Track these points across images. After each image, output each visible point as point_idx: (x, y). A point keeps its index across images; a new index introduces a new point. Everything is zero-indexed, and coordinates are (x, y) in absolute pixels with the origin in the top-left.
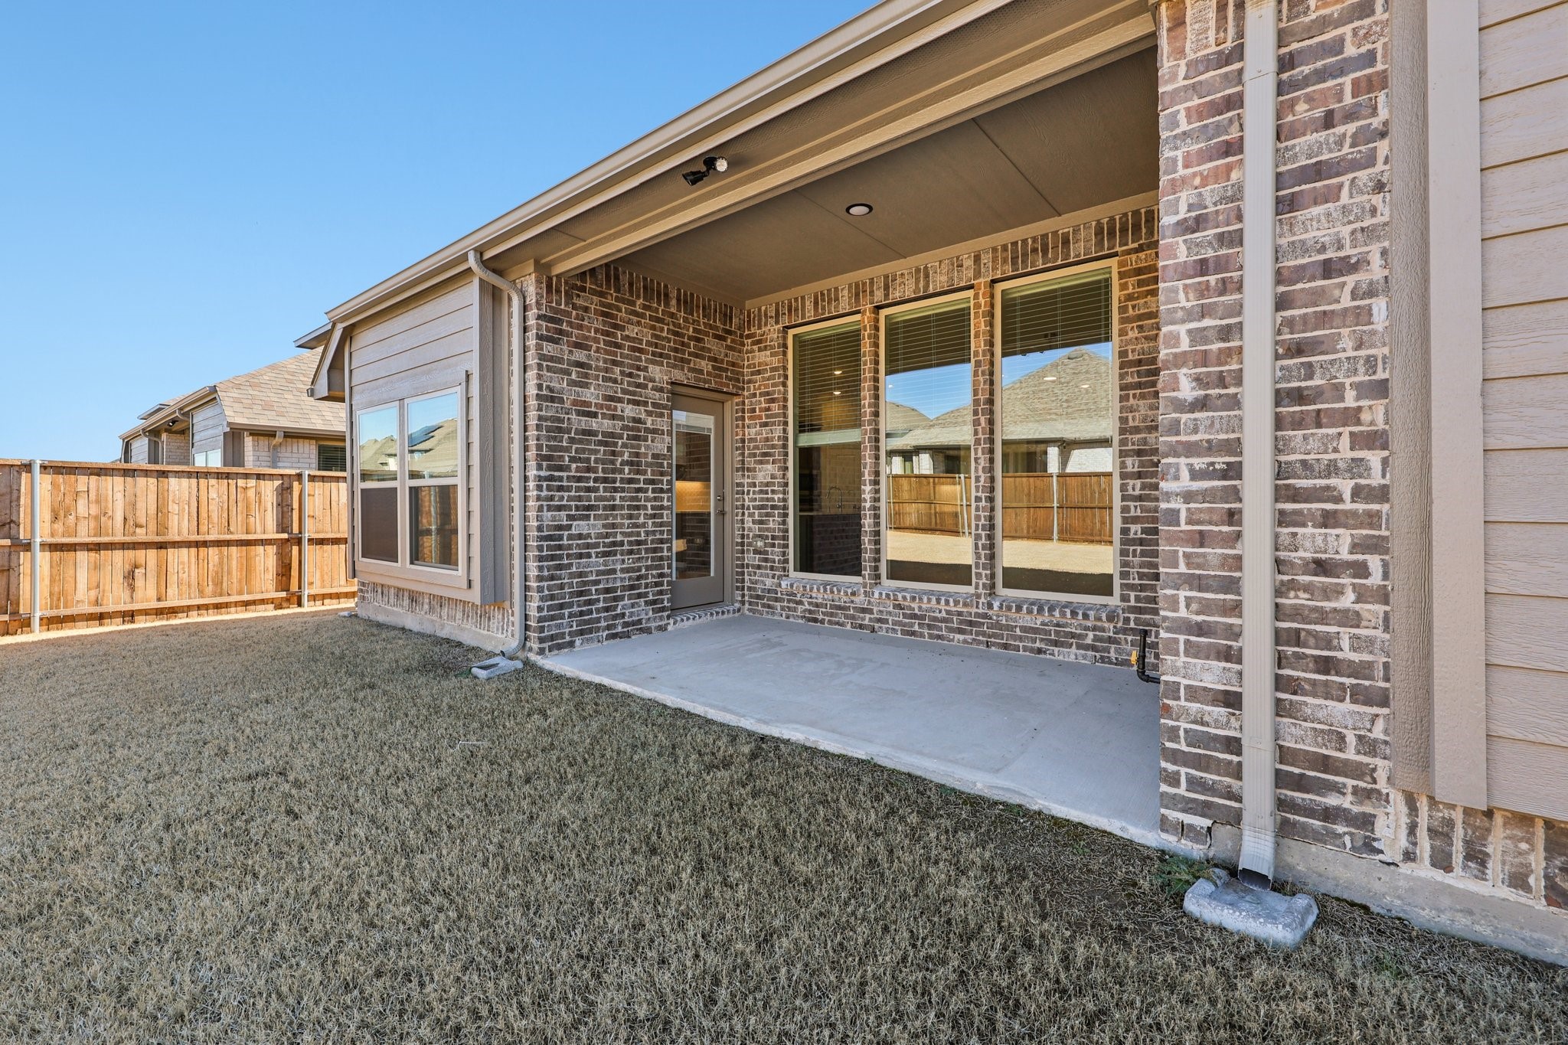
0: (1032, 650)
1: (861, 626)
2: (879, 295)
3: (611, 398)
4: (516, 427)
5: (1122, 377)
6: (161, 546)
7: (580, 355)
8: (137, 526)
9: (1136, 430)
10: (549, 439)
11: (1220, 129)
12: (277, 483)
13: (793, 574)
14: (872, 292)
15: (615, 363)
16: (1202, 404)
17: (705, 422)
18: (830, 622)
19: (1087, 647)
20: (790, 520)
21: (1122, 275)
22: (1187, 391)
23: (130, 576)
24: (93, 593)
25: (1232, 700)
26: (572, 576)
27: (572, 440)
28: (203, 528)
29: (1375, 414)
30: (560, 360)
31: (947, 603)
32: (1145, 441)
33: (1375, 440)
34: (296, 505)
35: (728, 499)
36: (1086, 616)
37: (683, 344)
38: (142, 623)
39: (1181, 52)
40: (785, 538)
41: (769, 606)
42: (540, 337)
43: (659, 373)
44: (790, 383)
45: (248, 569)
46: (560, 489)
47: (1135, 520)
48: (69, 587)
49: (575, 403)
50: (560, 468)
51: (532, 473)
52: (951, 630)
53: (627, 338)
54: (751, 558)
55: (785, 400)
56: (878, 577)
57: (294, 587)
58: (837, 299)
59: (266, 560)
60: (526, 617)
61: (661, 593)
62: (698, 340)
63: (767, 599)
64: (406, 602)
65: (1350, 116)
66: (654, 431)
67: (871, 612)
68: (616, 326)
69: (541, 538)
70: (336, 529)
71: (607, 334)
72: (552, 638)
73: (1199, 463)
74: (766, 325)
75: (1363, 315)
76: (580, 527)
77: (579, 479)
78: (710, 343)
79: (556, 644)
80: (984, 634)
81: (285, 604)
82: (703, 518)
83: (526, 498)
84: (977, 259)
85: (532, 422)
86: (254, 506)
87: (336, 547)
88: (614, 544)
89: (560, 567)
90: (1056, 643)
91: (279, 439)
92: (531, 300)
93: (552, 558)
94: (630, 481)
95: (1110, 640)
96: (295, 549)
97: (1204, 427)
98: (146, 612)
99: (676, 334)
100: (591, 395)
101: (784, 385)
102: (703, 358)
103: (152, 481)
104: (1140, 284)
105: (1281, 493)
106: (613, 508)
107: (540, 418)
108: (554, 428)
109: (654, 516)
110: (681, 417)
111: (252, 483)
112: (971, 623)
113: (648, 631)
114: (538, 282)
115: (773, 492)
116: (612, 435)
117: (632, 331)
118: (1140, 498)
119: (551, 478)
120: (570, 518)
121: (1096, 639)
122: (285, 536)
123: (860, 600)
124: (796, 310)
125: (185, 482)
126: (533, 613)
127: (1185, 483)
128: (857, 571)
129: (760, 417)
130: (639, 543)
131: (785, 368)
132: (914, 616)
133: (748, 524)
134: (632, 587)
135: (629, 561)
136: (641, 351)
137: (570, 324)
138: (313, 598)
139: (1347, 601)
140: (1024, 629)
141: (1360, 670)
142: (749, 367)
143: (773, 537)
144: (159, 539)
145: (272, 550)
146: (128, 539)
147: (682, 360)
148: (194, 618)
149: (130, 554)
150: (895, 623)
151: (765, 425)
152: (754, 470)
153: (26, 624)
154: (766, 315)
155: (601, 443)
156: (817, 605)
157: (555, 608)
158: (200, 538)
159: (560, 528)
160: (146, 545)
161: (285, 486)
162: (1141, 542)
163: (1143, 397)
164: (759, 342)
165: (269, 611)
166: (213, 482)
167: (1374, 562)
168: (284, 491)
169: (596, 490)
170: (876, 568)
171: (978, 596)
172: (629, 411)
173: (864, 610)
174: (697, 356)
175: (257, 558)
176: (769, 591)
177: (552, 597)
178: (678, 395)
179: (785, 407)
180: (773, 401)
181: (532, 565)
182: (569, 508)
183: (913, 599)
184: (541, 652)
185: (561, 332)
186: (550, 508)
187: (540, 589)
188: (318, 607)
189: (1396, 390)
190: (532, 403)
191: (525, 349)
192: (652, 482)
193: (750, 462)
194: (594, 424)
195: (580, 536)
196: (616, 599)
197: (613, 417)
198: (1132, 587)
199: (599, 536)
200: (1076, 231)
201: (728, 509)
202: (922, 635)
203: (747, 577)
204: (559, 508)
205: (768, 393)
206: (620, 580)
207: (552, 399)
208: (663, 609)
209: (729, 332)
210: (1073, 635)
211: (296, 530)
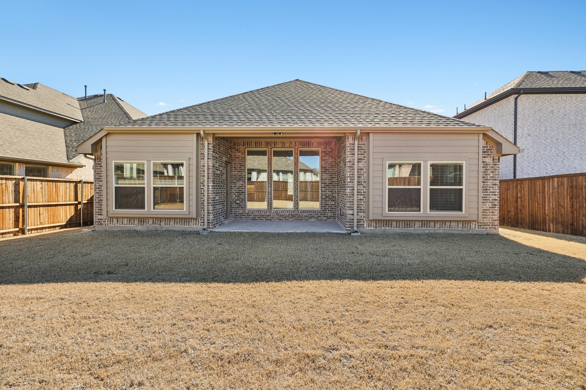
0: (306, 220)
1: (268, 220)
5: (321, 170)
7: (216, 155)
9: (324, 179)
10: (213, 176)
11: (352, 152)
12: (14, 182)
13: (246, 209)
14: (271, 144)
15: (220, 157)
16: (350, 182)
18: (259, 219)
19: (315, 218)
20: (246, 196)
21: (321, 152)
22: (349, 180)
25: (353, 215)
26: (216, 210)
27: (216, 176)
29: (365, 184)
31: (289, 212)
32: (325, 181)
33: (364, 187)
34: (21, 192)
36: (316, 212)
39: (348, 142)
40: (245, 200)
41: (241, 217)
43: (224, 159)
45: (4, 219)
47: (323, 195)
49: (216, 167)
50: (215, 183)
51: (210, 185)
52: (289, 218)
53: (221, 151)
54: (235, 206)
55: (245, 166)
56: (271, 208)
57: (21, 226)
58: (261, 144)
59: (10, 214)
60: (208, 220)
61: (224, 214)
62: (228, 150)
65: (363, 155)
66: (223, 173)
67: (270, 216)
68: (220, 148)
70: (36, 201)
72: (214, 225)
73: (350, 188)
74: (240, 146)
75: (364, 175)
76: (216, 198)
77: (216, 186)
80: (296, 218)
81: (17, 234)
84: (295, 143)
85: (211, 172)
86: (5, 192)
87: (36, 209)
90: (310, 218)
92: (210, 142)
95: (320, 216)
96: (21, 210)
97: (350, 185)
101: (245, 162)
104: (325, 154)
105: (358, 192)
106: (220, 193)
108: (214, 173)
109: (224, 195)
111: (4, 182)
112: (294, 216)
114: (212, 138)
115: (242, 189)
116: (219, 175)
118: (324, 191)
119: (213, 186)
120: (215, 195)
121: (317, 216)
122: (17, 205)
123: (267, 214)
124: (250, 144)
126: (211, 219)
127: (349, 191)
129: (238, 169)
132: (281, 216)
134: (221, 213)
135: (221, 206)
138: (29, 231)
139: (362, 203)
140: (304, 216)
141: (363, 210)
142: (234, 156)
143: (242, 200)
145: (12, 210)
147: (226, 155)
150: (276, 218)
151: (239, 172)
152: (236, 183)
154: (240, 144)
156: (256, 216)
157: (214, 217)
161: (17, 183)
162: (324, 199)
163: (325, 174)
164: (237, 150)
165: (10, 237)
167: (364, 199)
168: (17, 185)
169: (218, 189)
170: (271, 206)
171: (295, 210)
173: (269, 216)
175: (7, 214)
176: (241, 214)
179: (245, 168)
180: (242, 166)
181: (211, 207)
182: (215, 193)
183: (282, 212)
184: (213, 228)
185: (214, 150)
189: (366, 182)
190: (211, 167)
191: (208, 154)
194: (218, 172)
195: (217, 200)
197: (220, 170)
198: (323, 207)
200: (314, 142)
202: (283, 220)
203: (233, 210)
205: (240, 164)
208: (224, 218)
209: (231, 147)
210: (313, 216)
211: (21, 202)
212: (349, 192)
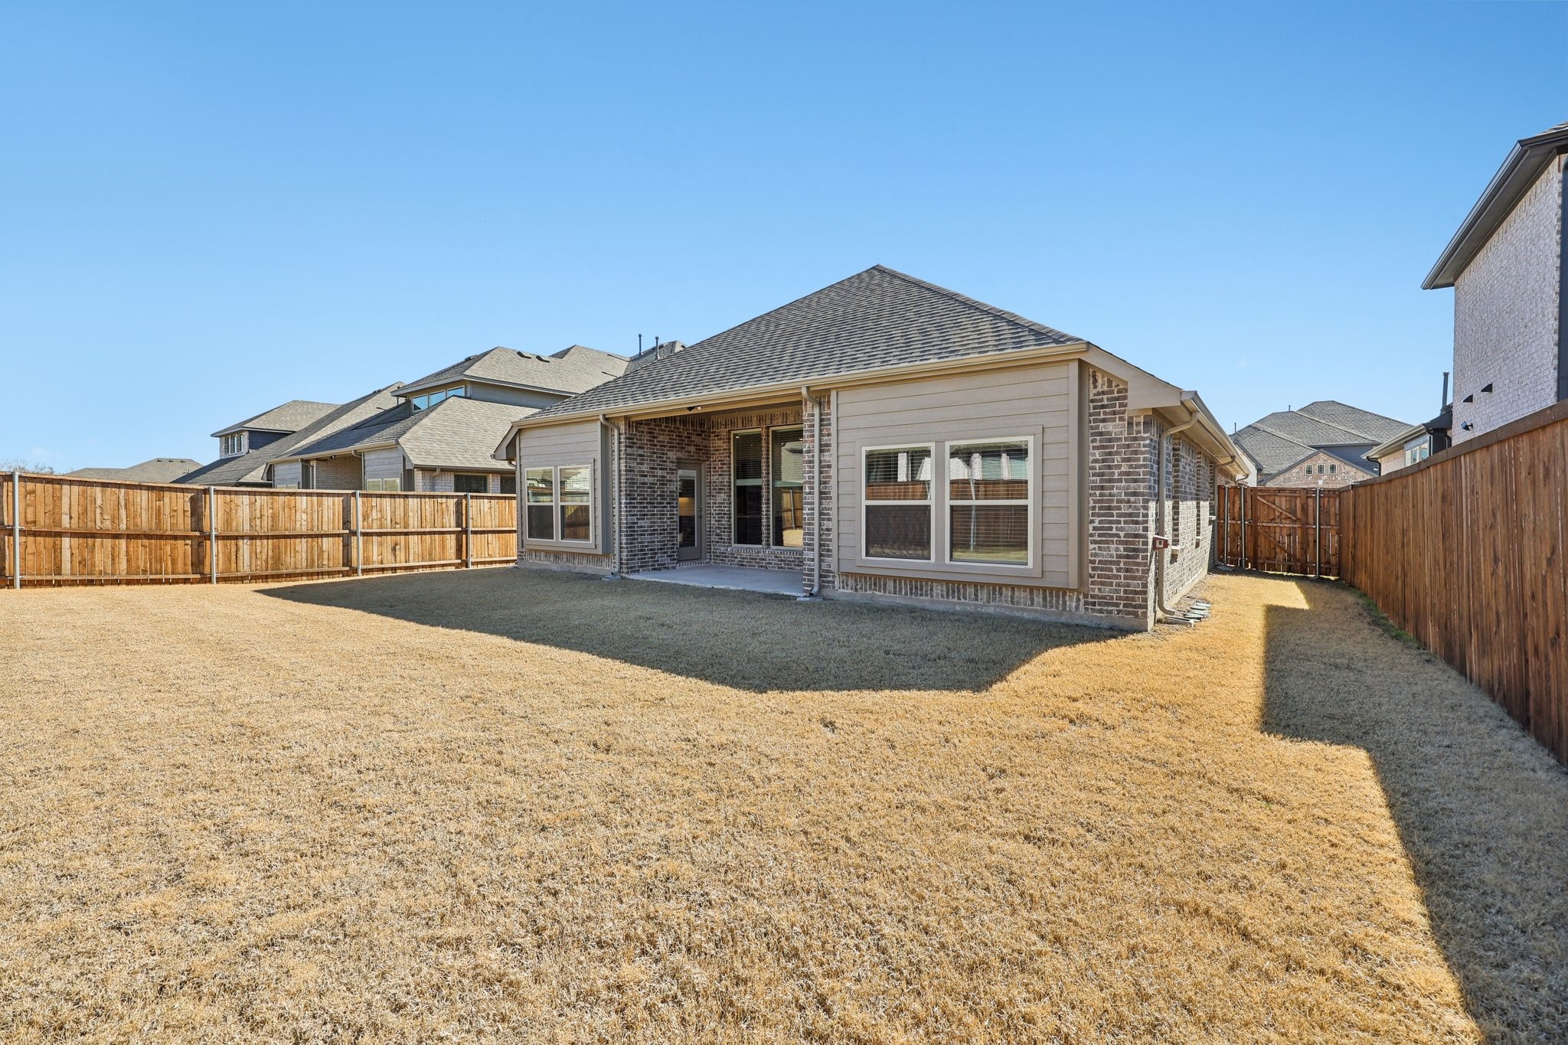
1: (761, 566)
2: (768, 422)
3: (653, 468)
4: (616, 482)
6: (406, 534)
7: (640, 452)
8: (396, 523)
10: (630, 487)
12: (456, 500)
13: (733, 545)
14: (765, 420)
15: (654, 453)
17: (692, 474)
18: (748, 565)
20: (732, 520)
23: (394, 549)
24: (380, 557)
25: (813, 560)
26: (639, 543)
27: (638, 487)
28: (424, 525)
30: (633, 455)
31: (794, 554)
34: (464, 512)
35: (703, 510)
37: (682, 440)
38: (399, 573)
40: (730, 528)
41: (722, 559)
42: (626, 446)
43: (672, 455)
44: (732, 456)
45: (443, 547)
46: (634, 507)
48: (370, 554)
49: (639, 471)
50: (634, 499)
51: (623, 501)
52: (795, 565)
53: (658, 442)
54: (714, 538)
55: (730, 464)
56: (769, 545)
57: (464, 558)
58: (750, 421)
59: (451, 541)
60: (621, 559)
61: (673, 552)
62: (689, 437)
63: (722, 557)
64: (552, 558)
66: (670, 481)
67: (765, 560)
68: (654, 437)
69: (627, 527)
70: (483, 525)
71: (651, 441)
72: (631, 568)
73: (809, 507)
74: (720, 429)
76: (641, 523)
77: (641, 503)
78: (694, 438)
79: (633, 570)
81: (460, 566)
82: (691, 519)
83: (620, 511)
85: (623, 481)
86: (445, 513)
87: (483, 535)
88: (654, 530)
89: (634, 539)
91: (437, 473)
92: (623, 431)
93: (631, 535)
94: (661, 503)
96: (464, 536)
98: (401, 568)
99: (679, 436)
100: (645, 468)
101: (729, 457)
102: (691, 445)
103: (402, 500)
105: (822, 514)
106: (654, 515)
107: (627, 479)
108: (631, 483)
109: (670, 518)
110: (680, 472)
111: (444, 500)
113: (668, 568)
114: (625, 424)
115: (724, 506)
116: (653, 484)
117: (661, 438)
119: (630, 503)
120: (638, 519)
122: (460, 529)
123: (761, 555)
124: (735, 422)
125: (415, 500)
126: (624, 557)
128: (759, 542)
129: (718, 471)
130: (664, 530)
131: (730, 449)
132: (782, 561)
133: (713, 522)
134: (661, 549)
135: (660, 538)
136: (665, 446)
137: (637, 439)
138: (473, 564)
139: (831, 537)
142: (712, 448)
143: (725, 528)
144: (405, 530)
145: (453, 536)
146: (393, 530)
147: (682, 448)
148: (421, 571)
149: (394, 537)
150: (774, 564)
151: (720, 475)
152: (715, 496)
153: (355, 571)
154: (720, 424)
155: (648, 488)
156: (743, 558)
157: (632, 555)
158: (423, 530)
159: (634, 523)
160: (400, 534)
161: (460, 502)
164: (717, 436)
165: (452, 569)
166: (427, 500)
168: (459, 505)
169: (647, 507)
170: (768, 541)
172: (660, 473)
173: (763, 559)
174: (688, 445)
175: (447, 541)
176: (722, 553)
177: (632, 551)
178: (680, 463)
179: (730, 467)
180: (724, 464)
181: (624, 538)
182: (637, 515)
184: (627, 573)
185: (633, 443)
186: (630, 515)
187: (627, 548)
188: (475, 567)
190: (623, 473)
191: (620, 451)
192: (669, 503)
193: (714, 492)
194: (646, 480)
195: (641, 527)
196: (655, 553)
197: (654, 476)
199: (648, 527)
201: (703, 514)
202: (785, 568)
203: (712, 547)
204: (634, 515)
205: (722, 460)
206: (657, 545)
207: (631, 471)
208: (674, 559)
209: (703, 432)
211: (464, 526)
212: (808, 514)
